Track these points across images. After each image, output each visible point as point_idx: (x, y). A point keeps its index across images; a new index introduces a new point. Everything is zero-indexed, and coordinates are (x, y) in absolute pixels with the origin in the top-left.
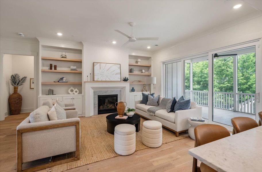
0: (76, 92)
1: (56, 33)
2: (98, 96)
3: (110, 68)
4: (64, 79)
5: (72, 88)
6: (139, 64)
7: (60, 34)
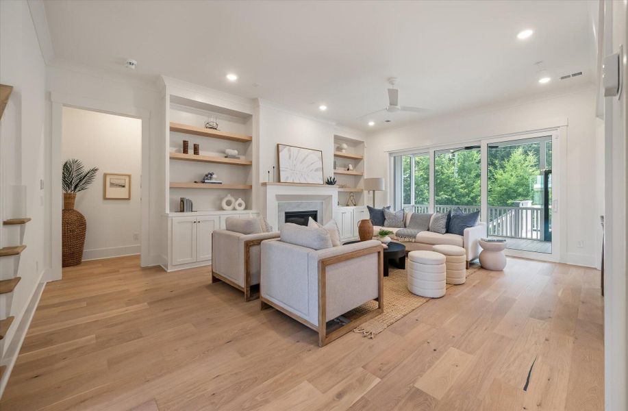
0: (240, 205)
1: (225, 75)
2: (286, 213)
3: (305, 158)
4: (214, 176)
5: (229, 197)
6: (344, 153)
7: (232, 77)
